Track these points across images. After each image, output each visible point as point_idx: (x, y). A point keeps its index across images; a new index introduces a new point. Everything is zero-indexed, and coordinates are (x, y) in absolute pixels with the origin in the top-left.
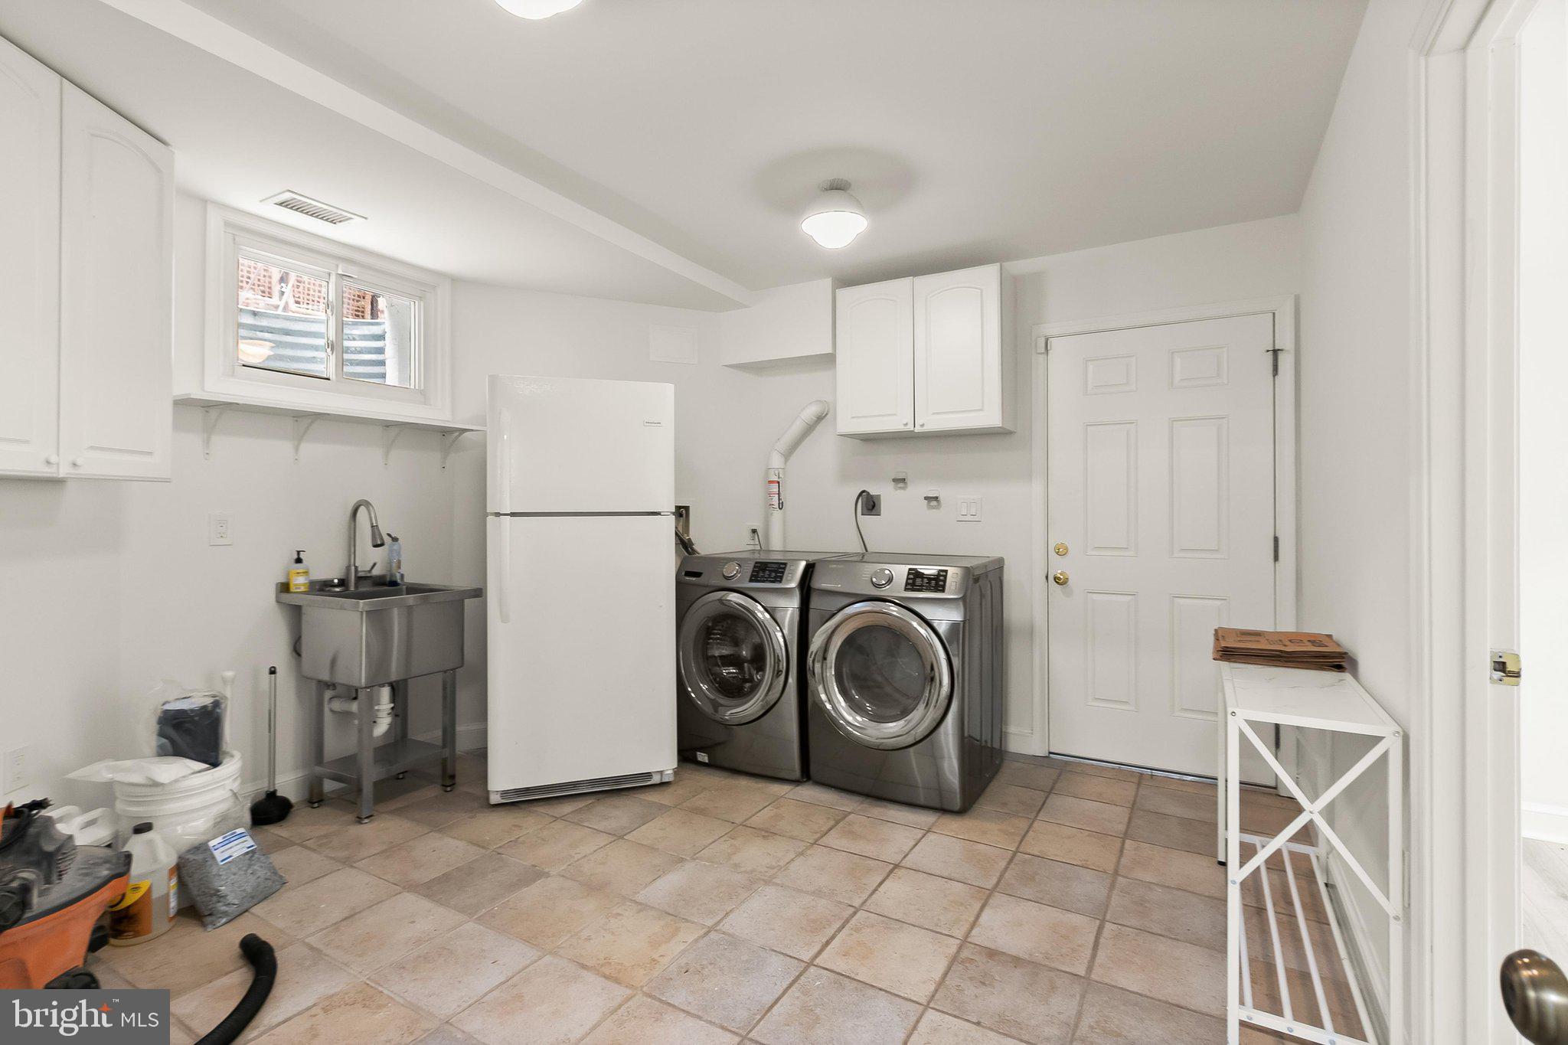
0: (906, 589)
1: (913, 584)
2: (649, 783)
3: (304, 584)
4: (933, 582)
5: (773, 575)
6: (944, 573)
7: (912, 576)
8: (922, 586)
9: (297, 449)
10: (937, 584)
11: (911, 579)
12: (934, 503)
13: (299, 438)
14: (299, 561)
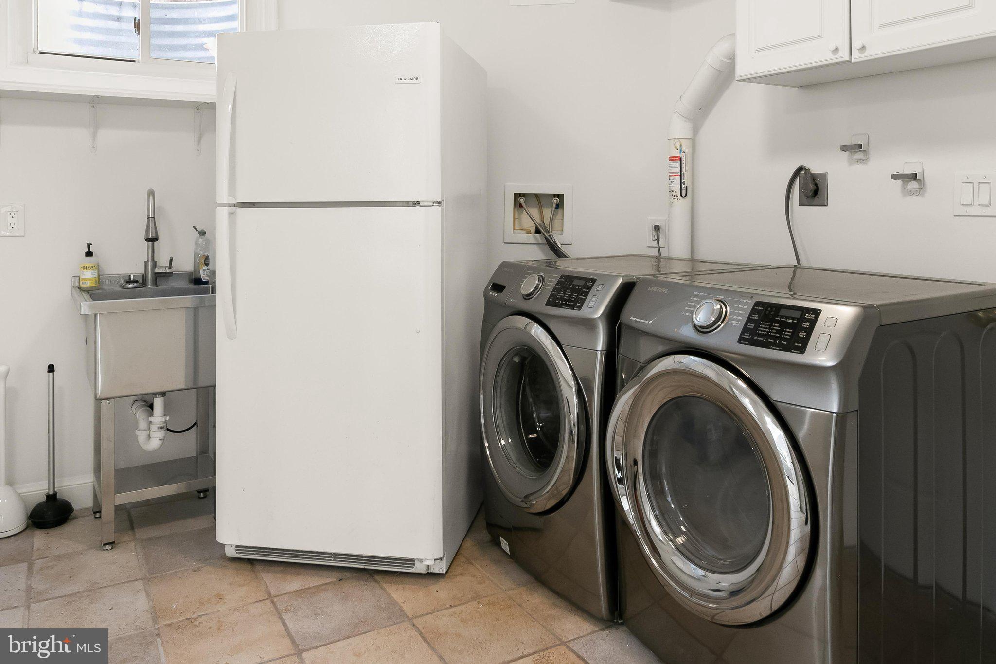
0: (741, 340)
1: (754, 332)
2: (411, 570)
3: (90, 279)
4: (788, 332)
5: (575, 296)
6: (812, 316)
7: (755, 317)
8: (768, 336)
9: (94, 136)
10: (794, 334)
11: (754, 321)
12: (913, 185)
13: (96, 126)
14: (89, 254)
